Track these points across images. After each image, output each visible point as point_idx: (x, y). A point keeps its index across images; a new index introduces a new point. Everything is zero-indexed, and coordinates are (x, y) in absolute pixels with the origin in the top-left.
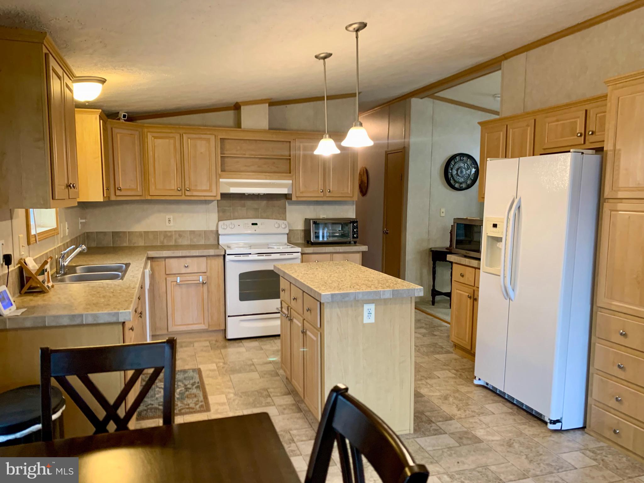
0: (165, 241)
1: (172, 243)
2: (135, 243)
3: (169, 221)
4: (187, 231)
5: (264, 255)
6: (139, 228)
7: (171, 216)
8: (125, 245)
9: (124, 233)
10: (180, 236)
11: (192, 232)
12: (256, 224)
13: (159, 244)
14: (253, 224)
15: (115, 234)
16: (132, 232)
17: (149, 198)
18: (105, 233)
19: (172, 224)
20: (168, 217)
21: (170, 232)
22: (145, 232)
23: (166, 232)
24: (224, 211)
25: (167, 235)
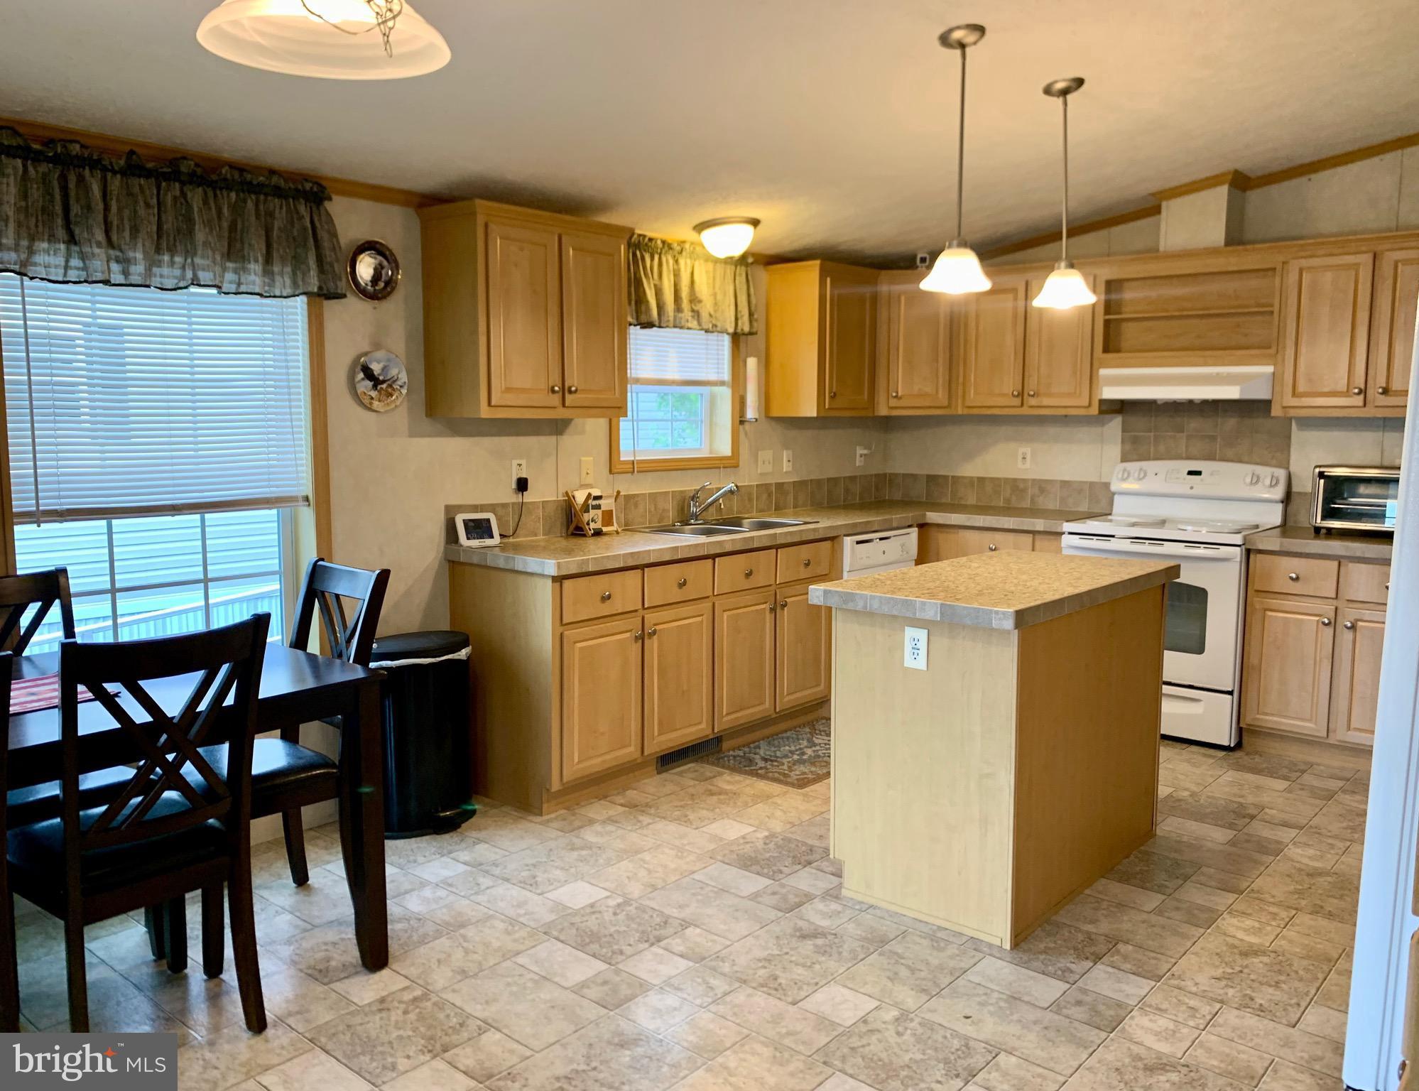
0: (1014, 498)
1: (1026, 504)
2: (961, 498)
3: (1024, 458)
4: (1056, 481)
5: (1147, 542)
6: (971, 469)
7: (1026, 449)
8: (944, 501)
9: (946, 477)
10: (1042, 490)
11: (1065, 484)
12: (1199, 473)
13: (1001, 504)
14: (1190, 473)
15: (932, 479)
16: (959, 478)
17: (966, 411)
18: (914, 477)
19: (1028, 464)
20: (1022, 450)
21: (1024, 480)
22: (978, 478)
23: (1015, 480)
24: (1135, 441)
25: (1017, 486)
